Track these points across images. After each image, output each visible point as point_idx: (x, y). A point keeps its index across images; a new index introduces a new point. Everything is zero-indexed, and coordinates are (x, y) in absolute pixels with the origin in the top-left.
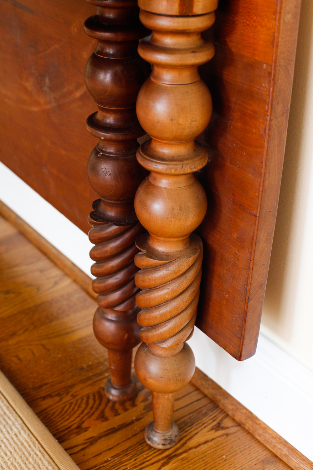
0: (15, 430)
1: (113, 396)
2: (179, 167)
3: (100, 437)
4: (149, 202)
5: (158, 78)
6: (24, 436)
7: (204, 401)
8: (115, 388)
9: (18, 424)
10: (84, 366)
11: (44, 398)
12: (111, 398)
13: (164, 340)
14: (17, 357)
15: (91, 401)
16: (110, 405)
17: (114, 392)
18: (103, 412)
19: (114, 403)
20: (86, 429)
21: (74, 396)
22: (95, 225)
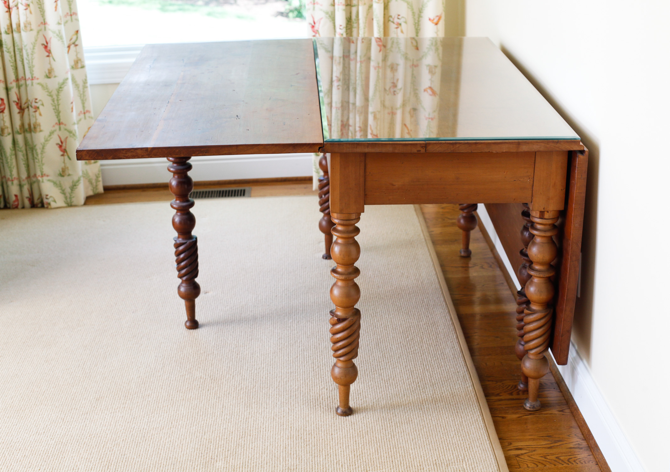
0: (468, 385)
1: (520, 387)
2: (538, 274)
3: (505, 400)
4: (529, 286)
5: (535, 239)
6: (471, 388)
7: (564, 401)
8: (522, 384)
9: (470, 384)
10: (516, 375)
11: (489, 381)
12: (519, 388)
13: (531, 349)
14: (486, 364)
15: (510, 387)
16: (517, 391)
17: (522, 386)
18: (512, 392)
19: (520, 391)
20: (501, 396)
21: (503, 384)
22: (519, 296)
